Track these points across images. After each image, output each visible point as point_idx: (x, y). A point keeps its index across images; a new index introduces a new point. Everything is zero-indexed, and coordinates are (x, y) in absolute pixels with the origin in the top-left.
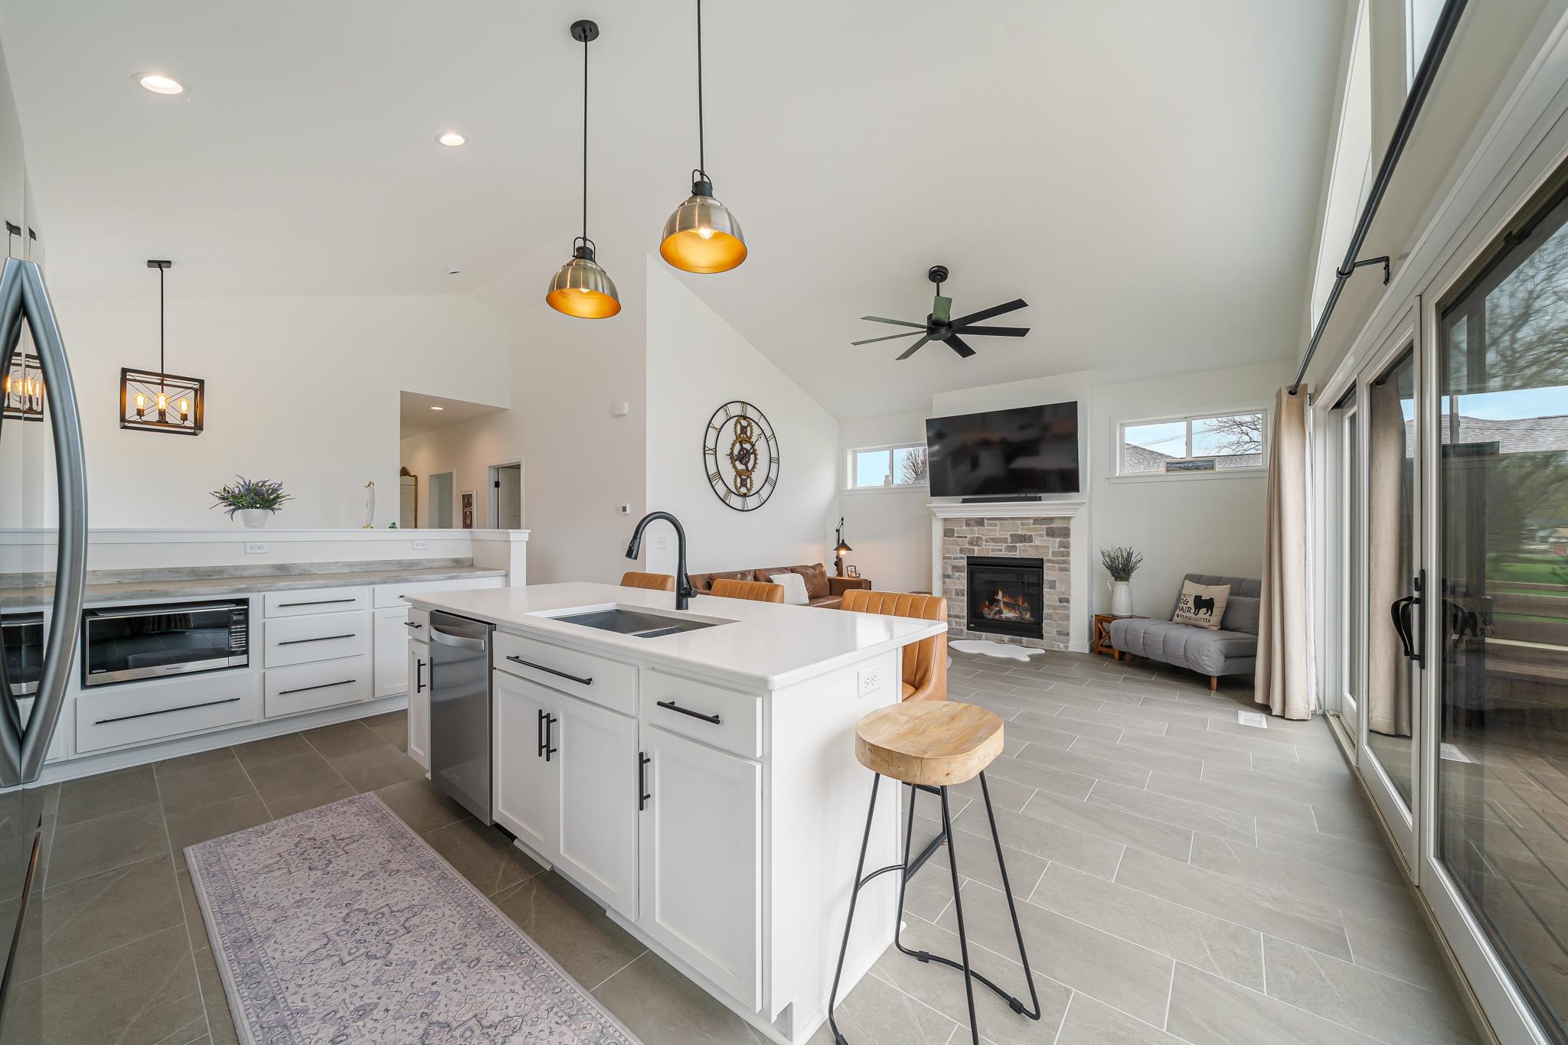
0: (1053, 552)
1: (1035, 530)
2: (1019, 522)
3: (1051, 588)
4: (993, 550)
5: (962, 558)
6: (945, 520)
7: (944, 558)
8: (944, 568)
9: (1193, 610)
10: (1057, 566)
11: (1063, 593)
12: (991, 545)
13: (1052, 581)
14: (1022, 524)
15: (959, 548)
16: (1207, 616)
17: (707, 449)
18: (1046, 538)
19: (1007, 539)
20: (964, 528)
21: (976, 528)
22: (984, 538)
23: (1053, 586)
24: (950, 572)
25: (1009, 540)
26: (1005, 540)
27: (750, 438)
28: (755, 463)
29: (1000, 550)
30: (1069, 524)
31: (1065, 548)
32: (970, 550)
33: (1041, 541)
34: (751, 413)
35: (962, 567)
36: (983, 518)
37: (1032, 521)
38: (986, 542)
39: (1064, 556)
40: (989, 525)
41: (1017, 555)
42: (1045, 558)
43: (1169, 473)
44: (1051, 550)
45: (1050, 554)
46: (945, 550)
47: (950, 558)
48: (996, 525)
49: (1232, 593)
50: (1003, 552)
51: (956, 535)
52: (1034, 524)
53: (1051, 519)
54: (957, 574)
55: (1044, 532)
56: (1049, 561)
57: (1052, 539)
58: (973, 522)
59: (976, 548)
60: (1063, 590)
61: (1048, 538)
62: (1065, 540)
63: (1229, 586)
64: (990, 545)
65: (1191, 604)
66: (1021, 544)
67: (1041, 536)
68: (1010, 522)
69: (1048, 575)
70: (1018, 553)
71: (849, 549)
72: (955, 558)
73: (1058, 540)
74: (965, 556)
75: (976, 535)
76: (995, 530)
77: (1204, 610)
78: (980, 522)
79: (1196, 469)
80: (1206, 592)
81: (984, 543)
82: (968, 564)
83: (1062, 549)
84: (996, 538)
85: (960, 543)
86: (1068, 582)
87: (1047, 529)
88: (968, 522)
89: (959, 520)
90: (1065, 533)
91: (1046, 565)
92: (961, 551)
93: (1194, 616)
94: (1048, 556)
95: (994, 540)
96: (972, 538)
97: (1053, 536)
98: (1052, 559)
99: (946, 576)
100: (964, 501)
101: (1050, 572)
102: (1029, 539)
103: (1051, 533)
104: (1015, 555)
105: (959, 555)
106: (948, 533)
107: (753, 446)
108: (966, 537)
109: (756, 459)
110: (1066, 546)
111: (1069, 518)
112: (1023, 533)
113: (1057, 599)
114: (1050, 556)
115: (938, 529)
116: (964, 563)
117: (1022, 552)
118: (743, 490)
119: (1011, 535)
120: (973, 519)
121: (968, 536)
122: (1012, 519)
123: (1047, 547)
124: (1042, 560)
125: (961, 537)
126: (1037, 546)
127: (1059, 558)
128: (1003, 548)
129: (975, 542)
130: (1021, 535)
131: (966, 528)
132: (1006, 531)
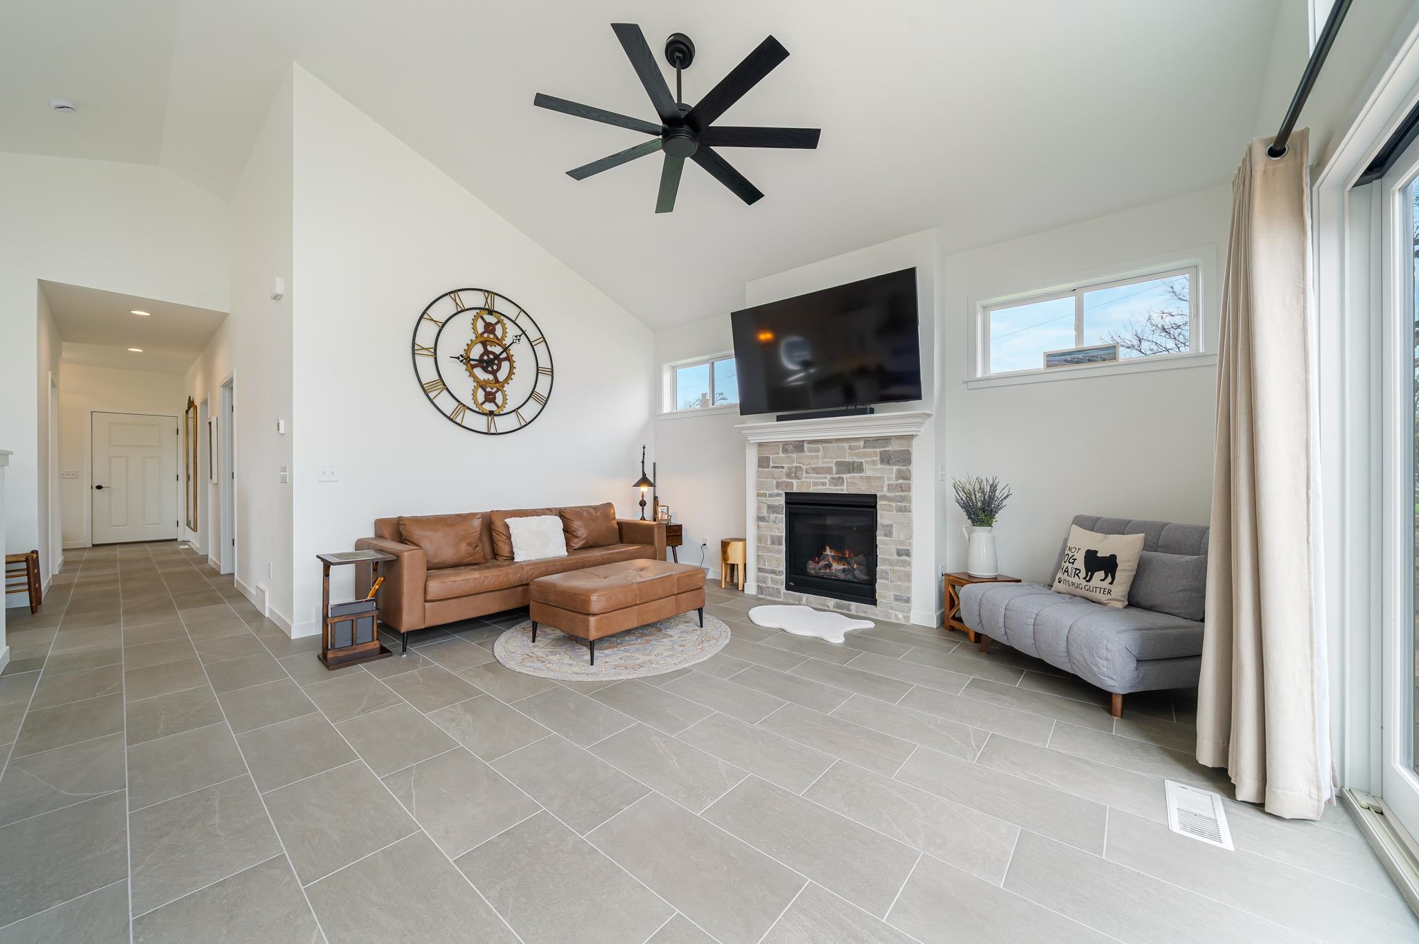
0: (889, 485)
1: (865, 455)
2: (846, 445)
3: (886, 535)
4: (815, 484)
5: (778, 495)
6: (760, 445)
7: (759, 495)
8: (759, 509)
10: (893, 504)
11: (902, 543)
12: (813, 478)
13: (887, 526)
14: (850, 448)
15: (775, 482)
16: (1106, 584)
17: (416, 347)
18: (879, 466)
19: (831, 468)
20: (781, 455)
21: (794, 456)
22: (804, 467)
23: (889, 534)
24: (765, 513)
25: (834, 470)
26: (829, 470)
27: (503, 339)
28: (511, 373)
29: (823, 484)
30: (910, 446)
31: (905, 479)
32: (788, 485)
33: (874, 470)
34: (500, 305)
35: (778, 507)
36: (803, 441)
37: (862, 443)
38: (807, 473)
39: (903, 491)
40: (810, 450)
41: (844, 489)
42: (879, 494)
43: (1051, 370)
44: (886, 483)
45: (885, 489)
46: (760, 485)
47: (765, 495)
48: (818, 451)
49: (1147, 546)
50: (827, 487)
51: (771, 464)
52: (864, 448)
53: (887, 440)
54: (773, 516)
55: (878, 458)
56: (884, 498)
57: (887, 467)
58: (791, 448)
59: (795, 482)
60: (902, 538)
61: (883, 466)
62: (903, 468)
63: (1142, 535)
64: (810, 478)
65: (1080, 564)
66: (848, 475)
67: (874, 463)
68: (835, 445)
69: (885, 516)
70: (845, 487)
72: (771, 495)
73: (895, 468)
74: (782, 493)
75: (795, 464)
76: (817, 457)
77: (1100, 574)
78: (799, 446)
79: (1089, 361)
80: (1105, 545)
81: (805, 475)
82: (787, 503)
83: (900, 481)
84: (819, 468)
85: (777, 476)
86: (908, 527)
87: (881, 453)
88: (787, 447)
89: (777, 444)
90: (905, 458)
91: (880, 503)
92: (778, 485)
93: (1084, 583)
94: (883, 491)
95: (817, 470)
96: (790, 468)
97: (888, 463)
98: (888, 494)
99: (760, 519)
100: (779, 419)
101: (883, 512)
102: (855, 468)
103: (886, 459)
104: (842, 490)
105: (776, 491)
106: (763, 462)
107: (506, 349)
108: (783, 467)
109: (512, 367)
110: (906, 476)
111: (910, 438)
112: (851, 460)
113: (894, 550)
114: (885, 492)
115: (752, 457)
116: (782, 501)
117: (850, 485)
118: (489, 407)
119: (838, 464)
120: (791, 442)
121: (786, 466)
122: (838, 440)
123: (881, 478)
124: (875, 496)
125: (777, 467)
126: (869, 478)
127: (897, 494)
128: (827, 481)
129: (794, 473)
130: (848, 463)
131: (783, 455)
132: (831, 458)
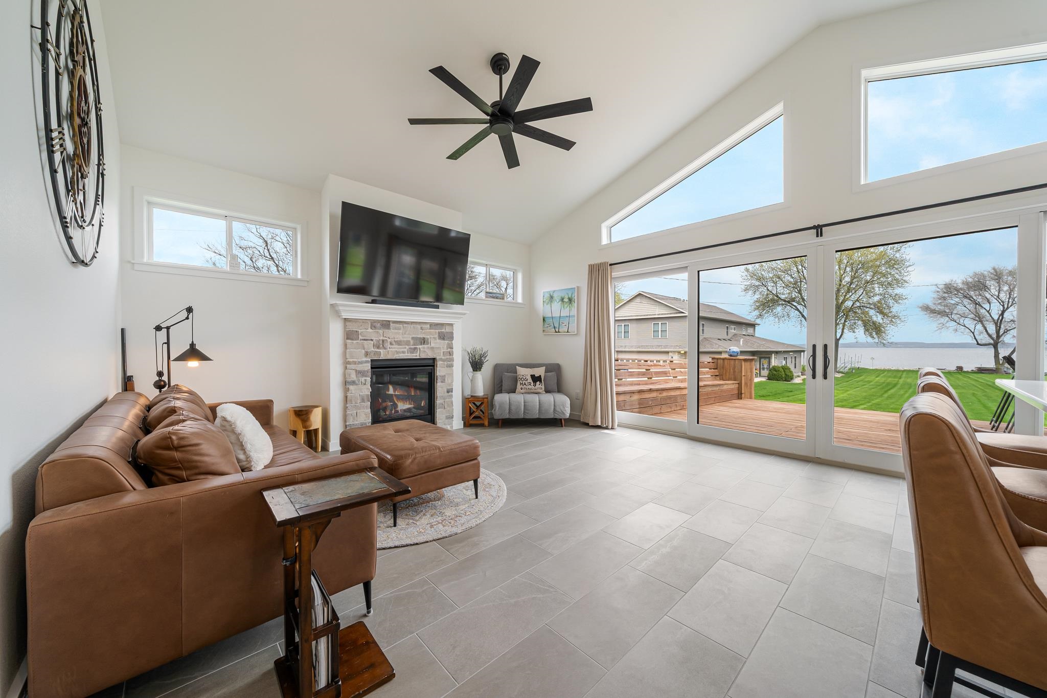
0: (443, 352)
1: (431, 333)
2: (419, 327)
3: (442, 382)
4: (397, 352)
5: (367, 362)
6: (347, 320)
7: (345, 362)
8: (345, 374)
9: (532, 384)
10: (445, 363)
11: (449, 385)
12: (396, 348)
13: (443, 376)
14: (422, 328)
15: (363, 351)
16: (540, 386)
18: (438, 341)
19: (409, 341)
20: (370, 330)
21: (381, 331)
22: (389, 340)
23: (443, 380)
24: (353, 377)
25: (412, 342)
26: (408, 343)
29: (403, 352)
30: (453, 329)
31: (450, 348)
32: (376, 353)
33: (435, 343)
35: (366, 371)
36: (389, 321)
37: (428, 326)
38: (391, 344)
39: (450, 355)
40: (396, 329)
41: (416, 356)
42: (438, 358)
43: (487, 299)
44: (441, 350)
45: (442, 354)
46: (345, 354)
47: (351, 362)
48: (399, 329)
49: (548, 370)
50: (407, 354)
51: (358, 337)
52: (429, 329)
53: (442, 325)
54: (363, 379)
55: (437, 336)
56: (441, 360)
57: (443, 341)
58: (379, 325)
59: (380, 350)
60: (449, 382)
61: (440, 341)
62: (450, 342)
64: (394, 348)
65: (530, 380)
66: (420, 346)
67: (435, 338)
68: (412, 326)
69: (440, 371)
70: (418, 354)
71: (203, 357)
72: (358, 362)
73: (446, 342)
74: (370, 360)
75: (382, 338)
76: (400, 333)
77: (538, 383)
78: (386, 325)
79: (497, 298)
80: (535, 372)
81: (389, 346)
82: (372, 368)
83: (449, 350)
84: (400, 341)
85: (366, 346)
86: (451, 375)
87: (439, 332)
88: (374, 324)
89: (364, 321)
90: (451, 337)
91: (439, 363)
92: (367, 354)
93: (533, 387)
94: (440, 356)
95: (399, 343)
96: (378, 341)
97: (444, 339)
98: (443, 358)
99: (346, 383)
100: (369, 302)
101: (440, 368)
102: (424, 341)
103: (442, 337)
105: (364, 359)
106: (350, 335)
108: (372, 340)
110: (451, 346)
111: (451, 325)
112: (422, 337)
113: (445, 390)
114: (442, 356)
115: (336, 332)
116: (368, 367)
117: (423, 353)
119: (414, 338)
120: (378, 321)
121: (374, 339)
122: (412, 323)
123: (439, 348)
124: (434, 359)
125: (364, 340)
126: (432, 348)
127: (448, 357)
128: (406, 350)
129: (380, 344)
130: (420, 338)
131: (371, 330)
132: (409, 334)
